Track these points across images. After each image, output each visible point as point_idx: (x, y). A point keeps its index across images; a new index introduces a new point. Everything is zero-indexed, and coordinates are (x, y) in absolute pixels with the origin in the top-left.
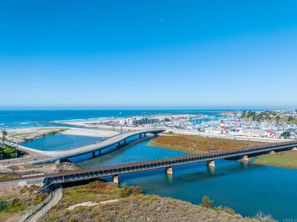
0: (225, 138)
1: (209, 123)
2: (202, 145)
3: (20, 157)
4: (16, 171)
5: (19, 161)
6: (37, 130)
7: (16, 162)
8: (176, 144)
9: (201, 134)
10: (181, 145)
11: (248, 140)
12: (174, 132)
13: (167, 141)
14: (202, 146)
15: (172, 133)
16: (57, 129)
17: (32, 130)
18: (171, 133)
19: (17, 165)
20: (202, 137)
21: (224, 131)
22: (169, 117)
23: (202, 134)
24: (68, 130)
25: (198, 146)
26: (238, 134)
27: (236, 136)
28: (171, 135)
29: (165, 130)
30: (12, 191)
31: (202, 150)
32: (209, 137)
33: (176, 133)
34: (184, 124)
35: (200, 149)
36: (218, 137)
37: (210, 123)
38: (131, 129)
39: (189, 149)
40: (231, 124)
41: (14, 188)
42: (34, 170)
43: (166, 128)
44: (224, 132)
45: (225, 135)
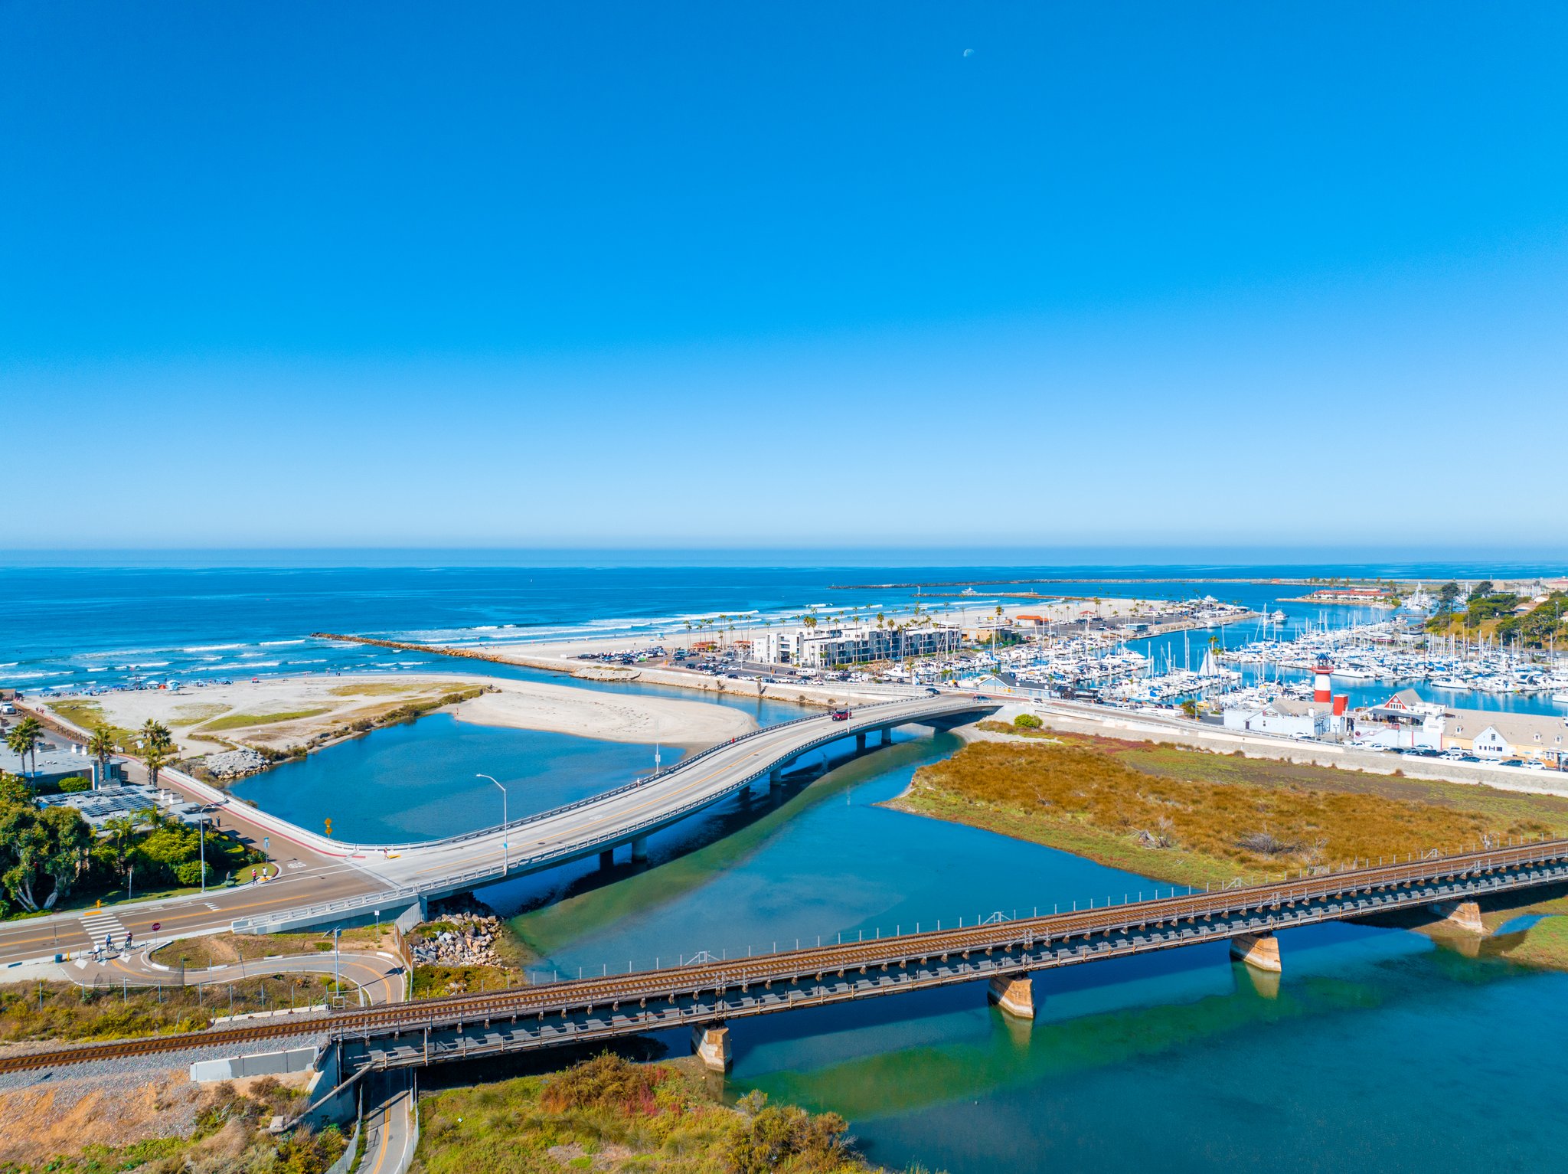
0: (1340, 766)
1: (1243, 656)
2: (1208, 816)
3: (224, 879)
4: (191, 978)
5: (215, 909)
6: (333, 692)
7: (198, 916)
8: (1060, 802)
9: (1202, 735)
10: (1085, 809)
11: (1476, 782)
12: (1047, 721)
13: (1008, 782)
14: (1205, 823)
15: (1032, 726)
16: (433, 687)
17: (309, 693)
18: (1028, 725)
19: (198, 940)
20: (1203, 759)
21: (1335, 720)
22: (1019, 618)
23: (1204, 736)
24: (486, 694)
25: (1183, 821)
26: (1416, 744)
27: (1405, 757)
28: (1032, 740)
29: (997, 708)
30: (155, 1113)
31: (1204, 851)
32: (1248, 755)
33: (1058, 729)
34: (1105, 661)
35: (1194, 846)
36: (1296, 761)
37: (1250, 659)
38: (814, 695)
39: (1130, 839)
40: (1374, 664)
41: (168, 1096)
42: (282, 972)
43: (1002, 689)
44: (1335, 723)
45: (1337, 750)
